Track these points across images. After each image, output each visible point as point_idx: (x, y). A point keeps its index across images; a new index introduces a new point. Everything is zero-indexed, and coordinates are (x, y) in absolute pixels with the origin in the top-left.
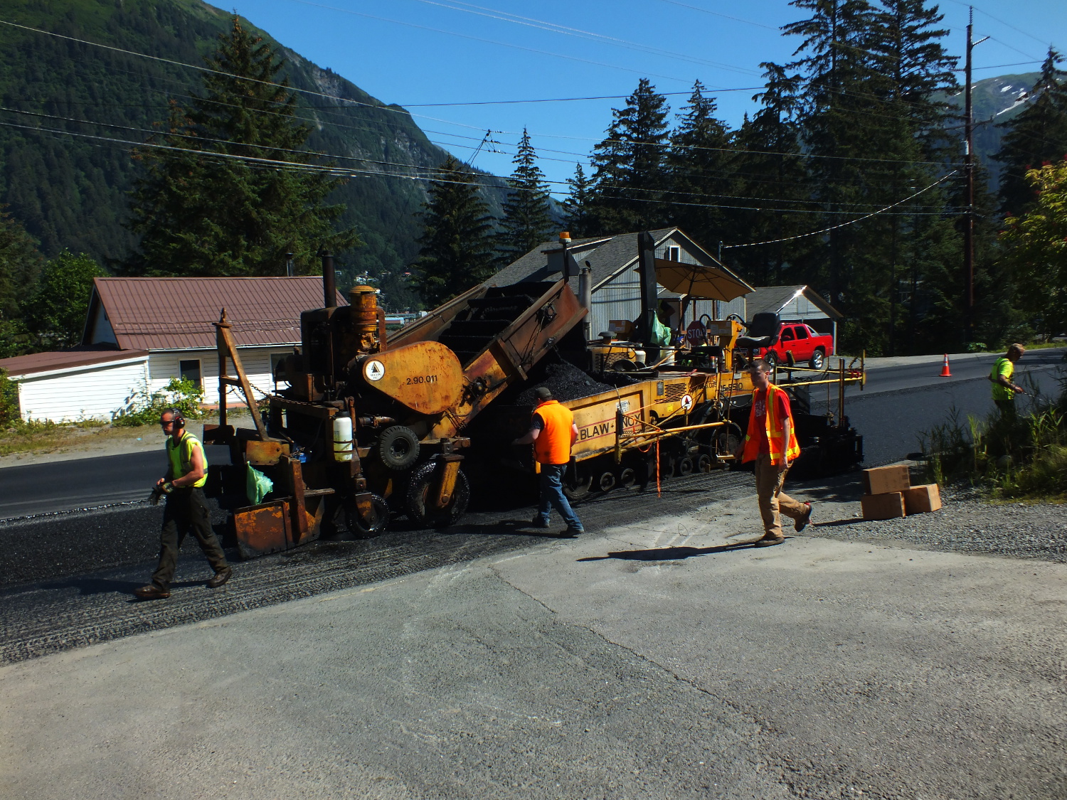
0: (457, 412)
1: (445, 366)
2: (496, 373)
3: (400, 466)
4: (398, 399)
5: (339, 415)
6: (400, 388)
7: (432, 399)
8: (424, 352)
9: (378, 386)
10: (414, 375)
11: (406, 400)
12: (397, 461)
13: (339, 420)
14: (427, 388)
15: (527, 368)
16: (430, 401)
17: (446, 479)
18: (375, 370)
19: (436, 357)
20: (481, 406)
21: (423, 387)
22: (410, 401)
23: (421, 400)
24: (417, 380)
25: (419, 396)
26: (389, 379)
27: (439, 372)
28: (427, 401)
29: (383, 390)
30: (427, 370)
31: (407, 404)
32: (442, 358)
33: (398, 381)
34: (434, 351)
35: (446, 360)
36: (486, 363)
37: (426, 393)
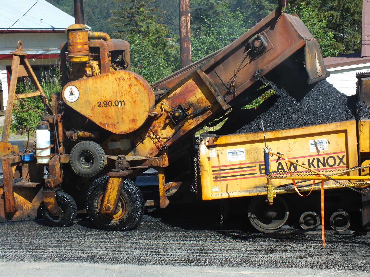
0: (160, 134)
1: (133, 93)
2: (200, 101)
3: (85, 174)
4: (91, 118)
5: (39, 127)
6: (92, 109)
7: (120, 121)
8: (114, 80)
9: (74, 107)
10: (104, 99)
11: (97, 120)
12: (83, 170)
13: (38, 132)
14: (116, 111)
15: (229, 98)
16: (118, 123)
17: (109, 191)
18: (72, 94)
19: (125, 85)
20: (183, 131)
21: (112, 110)
22: (101, 121)
23: (111, 121)
24: (107, 104)
25: (108, 117)
26: (83, 101)
27: (126, 98)
28: (116, 122)
29: (78, 110)
30: (116, 96)
31: (98, 123)
32: (130, 86)
33: (90, 103)
34: (123, 79)
35: (133, 88)
36: (188, 92)
37: (114, 115)
